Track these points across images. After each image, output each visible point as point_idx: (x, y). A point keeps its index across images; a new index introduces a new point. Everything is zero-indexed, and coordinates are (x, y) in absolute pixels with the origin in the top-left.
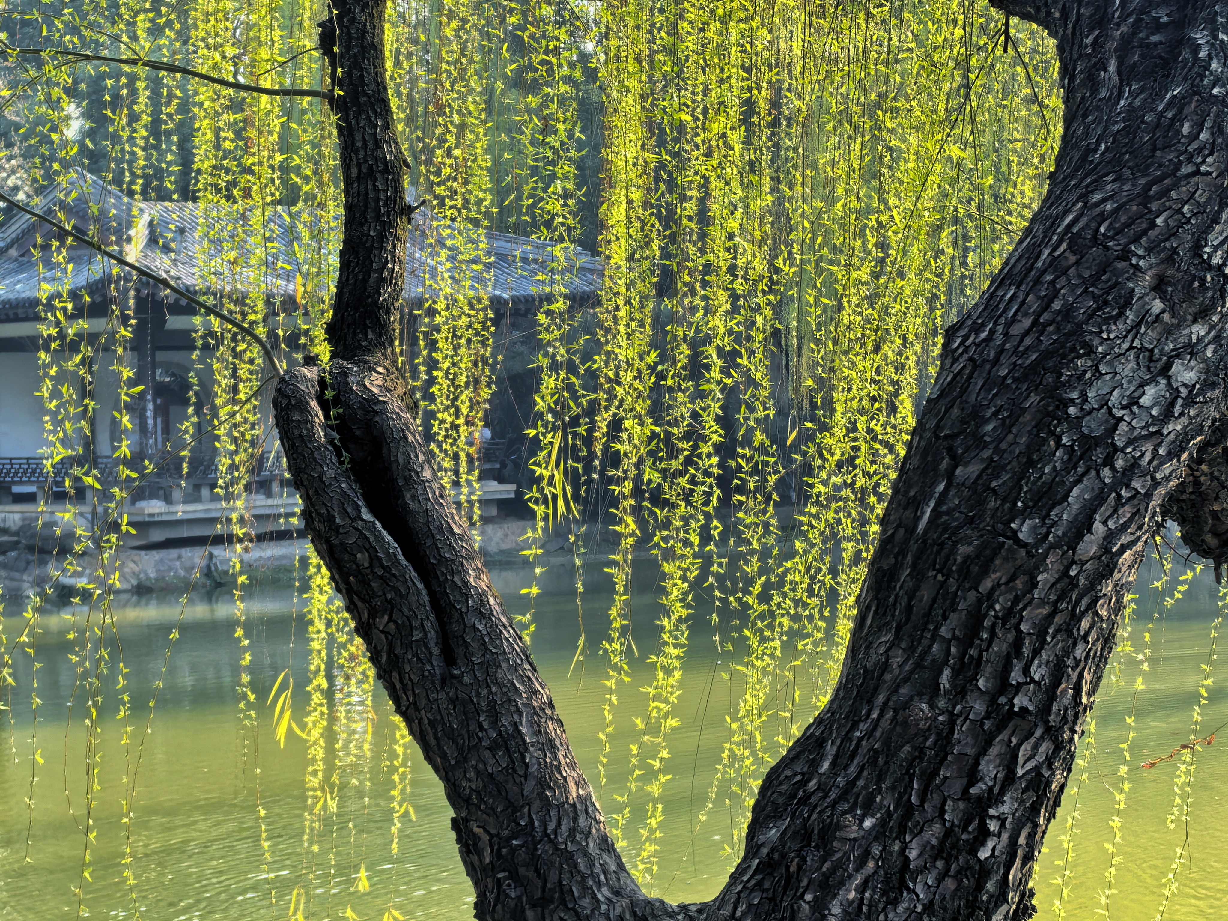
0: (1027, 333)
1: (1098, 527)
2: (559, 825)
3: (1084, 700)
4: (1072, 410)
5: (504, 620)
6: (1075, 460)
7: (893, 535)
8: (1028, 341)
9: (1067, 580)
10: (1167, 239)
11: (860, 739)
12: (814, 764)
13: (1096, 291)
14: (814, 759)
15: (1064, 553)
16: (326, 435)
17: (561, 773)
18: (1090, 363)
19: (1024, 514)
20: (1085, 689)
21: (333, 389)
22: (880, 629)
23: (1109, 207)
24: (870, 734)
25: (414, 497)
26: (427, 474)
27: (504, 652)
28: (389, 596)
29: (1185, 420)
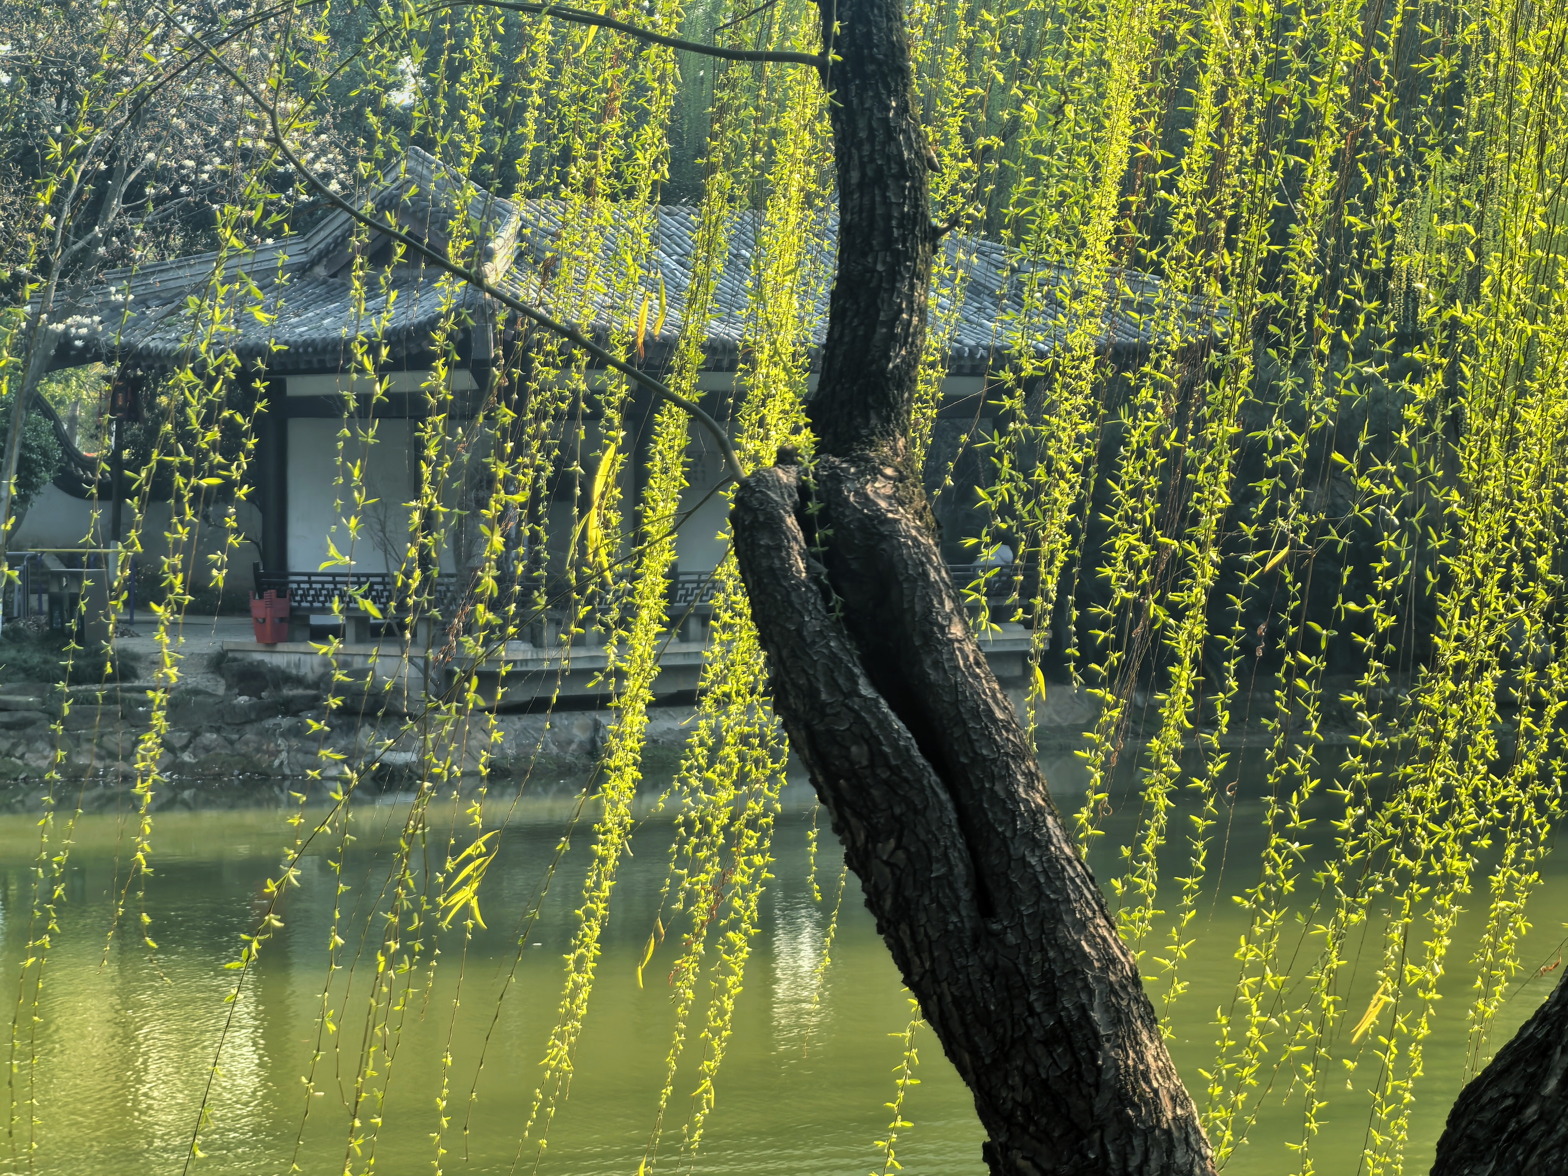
2: (1146, 1160)
5: (1067, 851)
16: (808, 569)
17: (1148, 1082)
25: (937, 665)
26: (956, 630)
27: (1068, 900)
28: (897, 811)
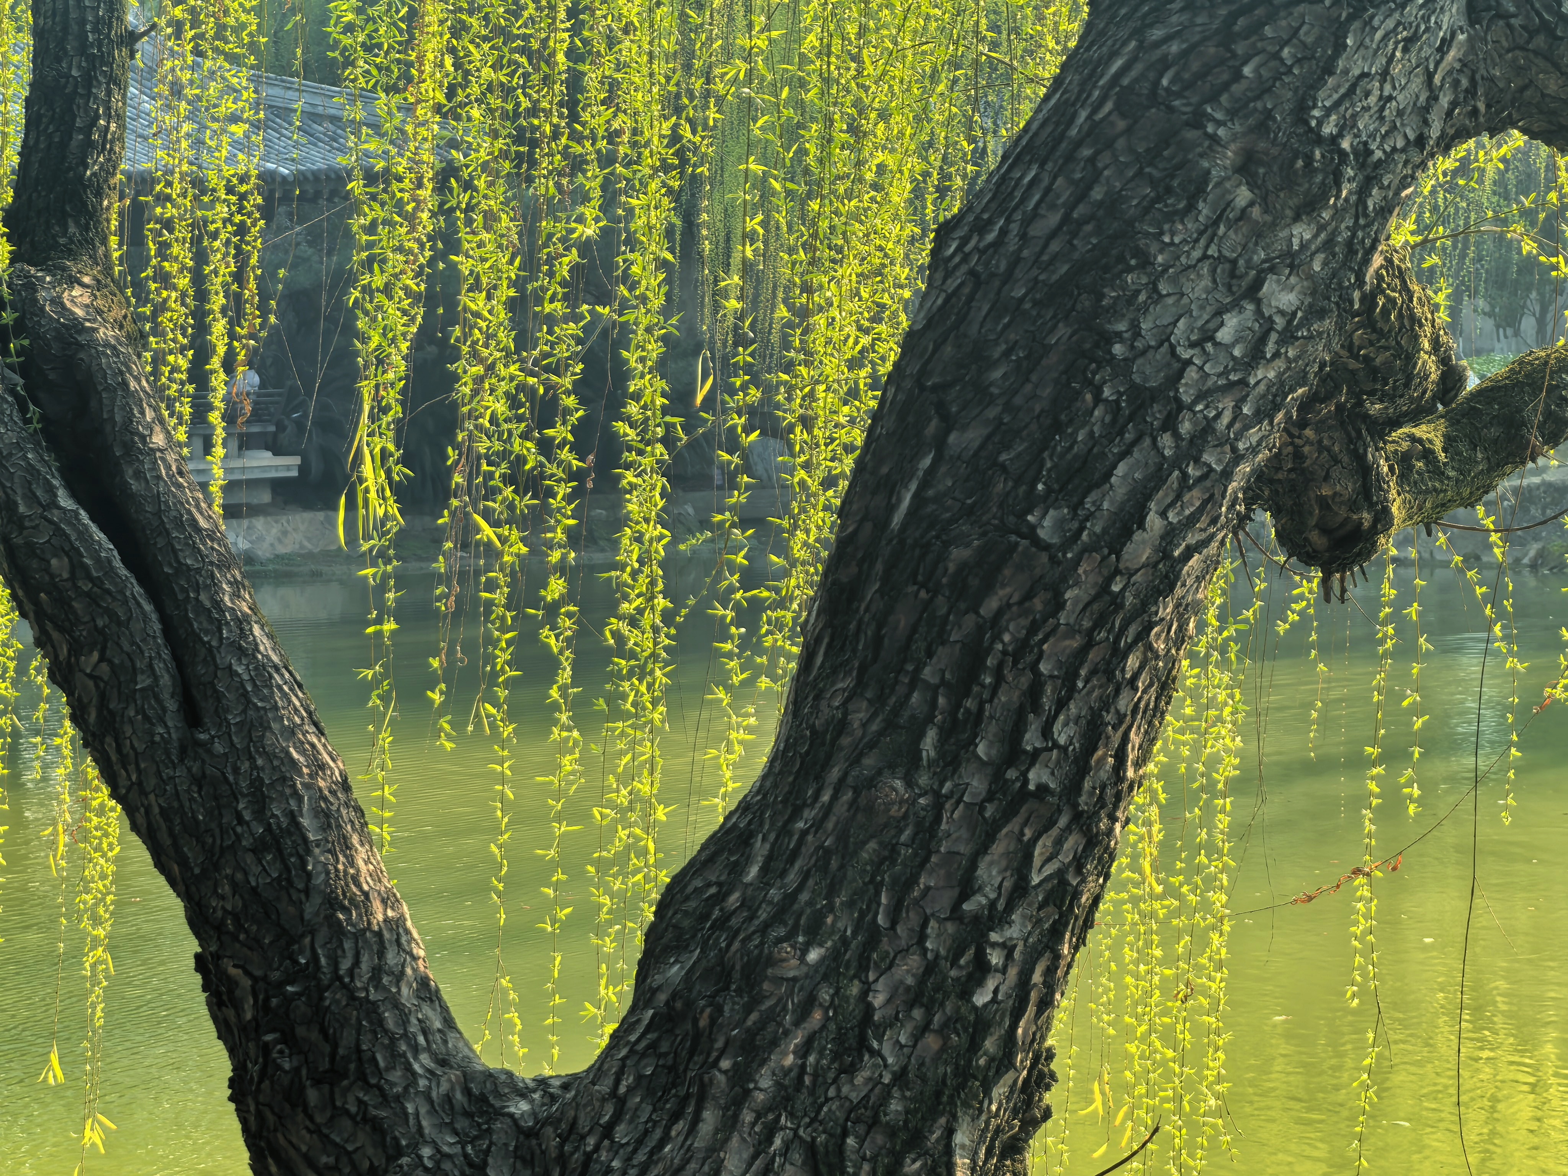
0: (1053, 235)
1: (1154, 521)
2: (357, 963)
3: (1130, 773)
4: (1118, 349)
5: (275, 658)
6: (1121, 421)
7: (855, 533)
8: (1055, 246)
9: (1107, 598)
10: (1258, 97)
11: (804, 833)
12: (737, 869)
13: (1156, 173)
14: (736, 863)
15: (1104, 559)
17: (359, 886)
18: (1144, 280)
19: (1047, 501)
20: (1131, 756)
21: (14, 309)
22: (835, 671)
23: (1175, 48)
24: (818, 825)
25: (139, 475)
26: (158, 439)
27: (276, 708)
28: (100, 623)
29: (1280, 364)
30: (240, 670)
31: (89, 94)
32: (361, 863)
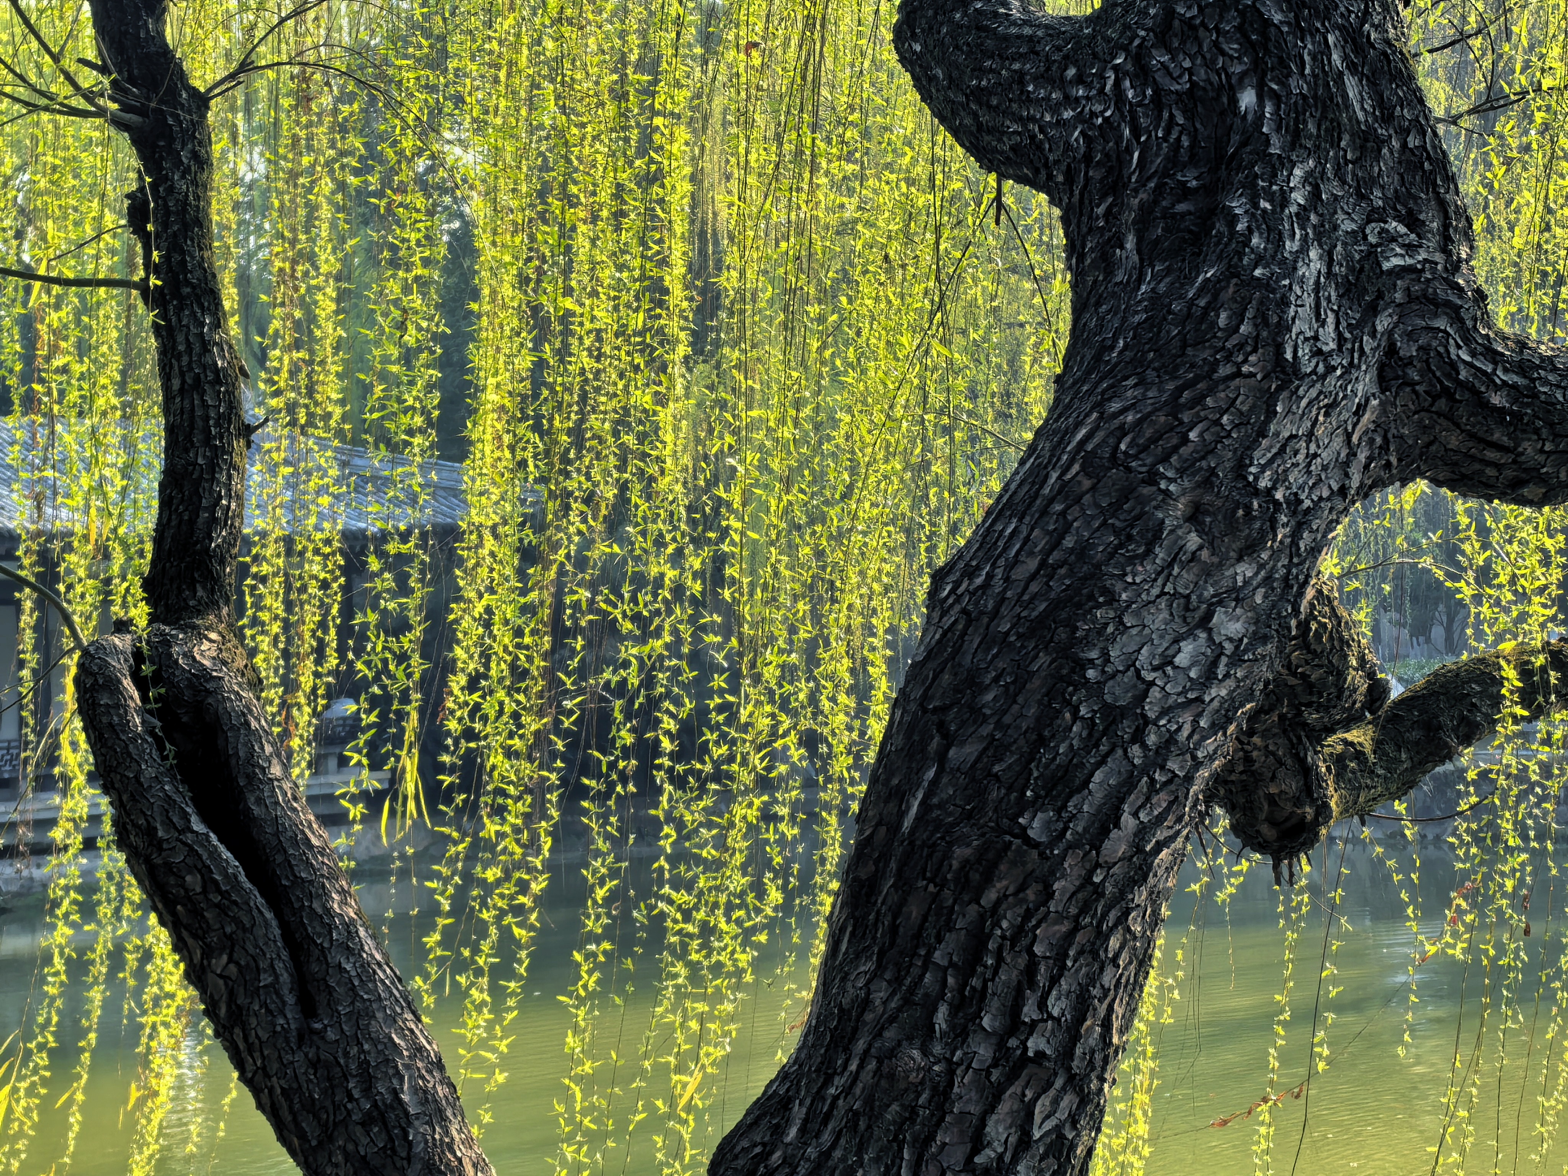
0: (1033, 577)
1: (1128, 821)
3: (1115, 1040)
4: (1091, 674)
5: (378, 957)
6: (1096, 735)
7: (871, 836)
8: (1034, 587)
9: (1090, 888)
10: (1203, 458)
11: (836, 1098)
12: (778, 1131)
13: (1118, 523)
14: (777, 1126)
15: (1086, 854)
16: (143, 722)
17: (453, 1153)
18: (1112, 614)
19: (1035, 805)
20: (1116, 1025)
21: (152, 663)
22: (858, 956)
23: (1130, 418)
24: (847, 1091)
25: (260, 801)
26: (276, 770)
27: (380, 999)
28: (228, 930)
29: (1231, 683)
30: (348, 967)
31: (213, 479)
32: (454, 1133)
